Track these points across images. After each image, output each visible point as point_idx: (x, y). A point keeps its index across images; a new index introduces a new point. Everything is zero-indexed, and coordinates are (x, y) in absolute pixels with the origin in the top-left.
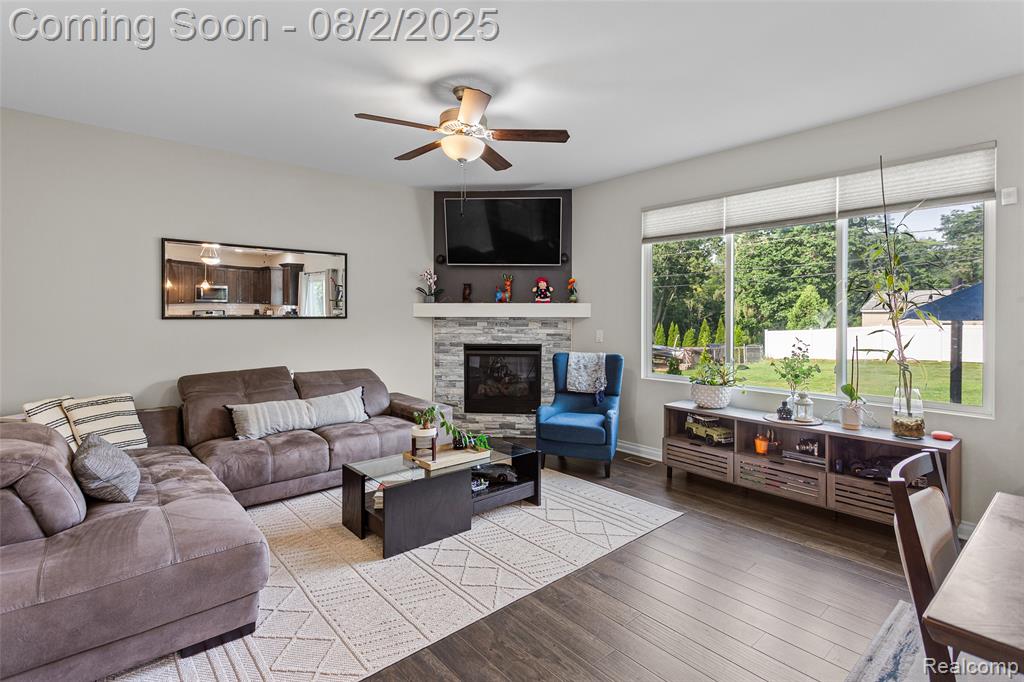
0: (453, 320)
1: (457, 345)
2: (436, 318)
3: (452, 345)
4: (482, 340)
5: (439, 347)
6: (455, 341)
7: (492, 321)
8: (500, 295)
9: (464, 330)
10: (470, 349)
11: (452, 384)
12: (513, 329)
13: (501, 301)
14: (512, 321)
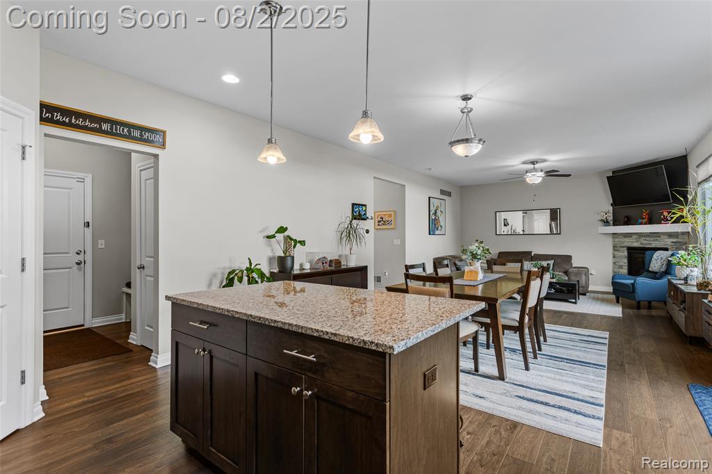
0: (621, 234)
1: (623, 247)
2: (613, 234)
3: (621, 247)
4: (636, 245)
5: (615, 248)
6: (622, 245)
7: (640, 235)
8: (640, 221)
9: (627, 240)
10: (630, 249)
11: (621, 267)
12: (652, 239)
13: (641, 224)
14: (651, 235)
